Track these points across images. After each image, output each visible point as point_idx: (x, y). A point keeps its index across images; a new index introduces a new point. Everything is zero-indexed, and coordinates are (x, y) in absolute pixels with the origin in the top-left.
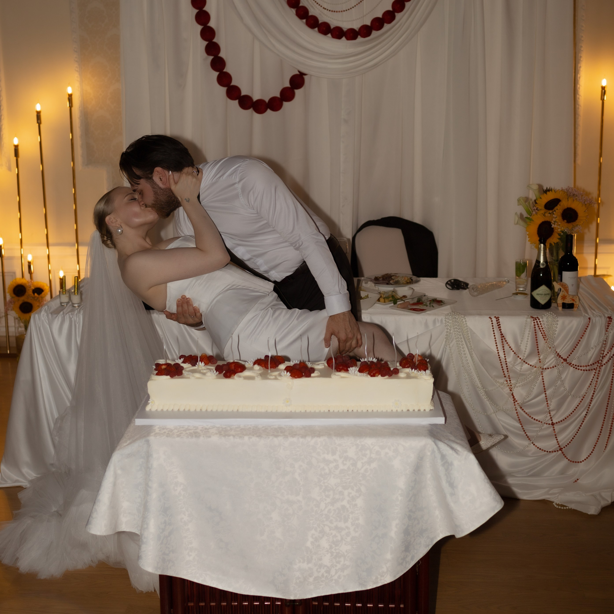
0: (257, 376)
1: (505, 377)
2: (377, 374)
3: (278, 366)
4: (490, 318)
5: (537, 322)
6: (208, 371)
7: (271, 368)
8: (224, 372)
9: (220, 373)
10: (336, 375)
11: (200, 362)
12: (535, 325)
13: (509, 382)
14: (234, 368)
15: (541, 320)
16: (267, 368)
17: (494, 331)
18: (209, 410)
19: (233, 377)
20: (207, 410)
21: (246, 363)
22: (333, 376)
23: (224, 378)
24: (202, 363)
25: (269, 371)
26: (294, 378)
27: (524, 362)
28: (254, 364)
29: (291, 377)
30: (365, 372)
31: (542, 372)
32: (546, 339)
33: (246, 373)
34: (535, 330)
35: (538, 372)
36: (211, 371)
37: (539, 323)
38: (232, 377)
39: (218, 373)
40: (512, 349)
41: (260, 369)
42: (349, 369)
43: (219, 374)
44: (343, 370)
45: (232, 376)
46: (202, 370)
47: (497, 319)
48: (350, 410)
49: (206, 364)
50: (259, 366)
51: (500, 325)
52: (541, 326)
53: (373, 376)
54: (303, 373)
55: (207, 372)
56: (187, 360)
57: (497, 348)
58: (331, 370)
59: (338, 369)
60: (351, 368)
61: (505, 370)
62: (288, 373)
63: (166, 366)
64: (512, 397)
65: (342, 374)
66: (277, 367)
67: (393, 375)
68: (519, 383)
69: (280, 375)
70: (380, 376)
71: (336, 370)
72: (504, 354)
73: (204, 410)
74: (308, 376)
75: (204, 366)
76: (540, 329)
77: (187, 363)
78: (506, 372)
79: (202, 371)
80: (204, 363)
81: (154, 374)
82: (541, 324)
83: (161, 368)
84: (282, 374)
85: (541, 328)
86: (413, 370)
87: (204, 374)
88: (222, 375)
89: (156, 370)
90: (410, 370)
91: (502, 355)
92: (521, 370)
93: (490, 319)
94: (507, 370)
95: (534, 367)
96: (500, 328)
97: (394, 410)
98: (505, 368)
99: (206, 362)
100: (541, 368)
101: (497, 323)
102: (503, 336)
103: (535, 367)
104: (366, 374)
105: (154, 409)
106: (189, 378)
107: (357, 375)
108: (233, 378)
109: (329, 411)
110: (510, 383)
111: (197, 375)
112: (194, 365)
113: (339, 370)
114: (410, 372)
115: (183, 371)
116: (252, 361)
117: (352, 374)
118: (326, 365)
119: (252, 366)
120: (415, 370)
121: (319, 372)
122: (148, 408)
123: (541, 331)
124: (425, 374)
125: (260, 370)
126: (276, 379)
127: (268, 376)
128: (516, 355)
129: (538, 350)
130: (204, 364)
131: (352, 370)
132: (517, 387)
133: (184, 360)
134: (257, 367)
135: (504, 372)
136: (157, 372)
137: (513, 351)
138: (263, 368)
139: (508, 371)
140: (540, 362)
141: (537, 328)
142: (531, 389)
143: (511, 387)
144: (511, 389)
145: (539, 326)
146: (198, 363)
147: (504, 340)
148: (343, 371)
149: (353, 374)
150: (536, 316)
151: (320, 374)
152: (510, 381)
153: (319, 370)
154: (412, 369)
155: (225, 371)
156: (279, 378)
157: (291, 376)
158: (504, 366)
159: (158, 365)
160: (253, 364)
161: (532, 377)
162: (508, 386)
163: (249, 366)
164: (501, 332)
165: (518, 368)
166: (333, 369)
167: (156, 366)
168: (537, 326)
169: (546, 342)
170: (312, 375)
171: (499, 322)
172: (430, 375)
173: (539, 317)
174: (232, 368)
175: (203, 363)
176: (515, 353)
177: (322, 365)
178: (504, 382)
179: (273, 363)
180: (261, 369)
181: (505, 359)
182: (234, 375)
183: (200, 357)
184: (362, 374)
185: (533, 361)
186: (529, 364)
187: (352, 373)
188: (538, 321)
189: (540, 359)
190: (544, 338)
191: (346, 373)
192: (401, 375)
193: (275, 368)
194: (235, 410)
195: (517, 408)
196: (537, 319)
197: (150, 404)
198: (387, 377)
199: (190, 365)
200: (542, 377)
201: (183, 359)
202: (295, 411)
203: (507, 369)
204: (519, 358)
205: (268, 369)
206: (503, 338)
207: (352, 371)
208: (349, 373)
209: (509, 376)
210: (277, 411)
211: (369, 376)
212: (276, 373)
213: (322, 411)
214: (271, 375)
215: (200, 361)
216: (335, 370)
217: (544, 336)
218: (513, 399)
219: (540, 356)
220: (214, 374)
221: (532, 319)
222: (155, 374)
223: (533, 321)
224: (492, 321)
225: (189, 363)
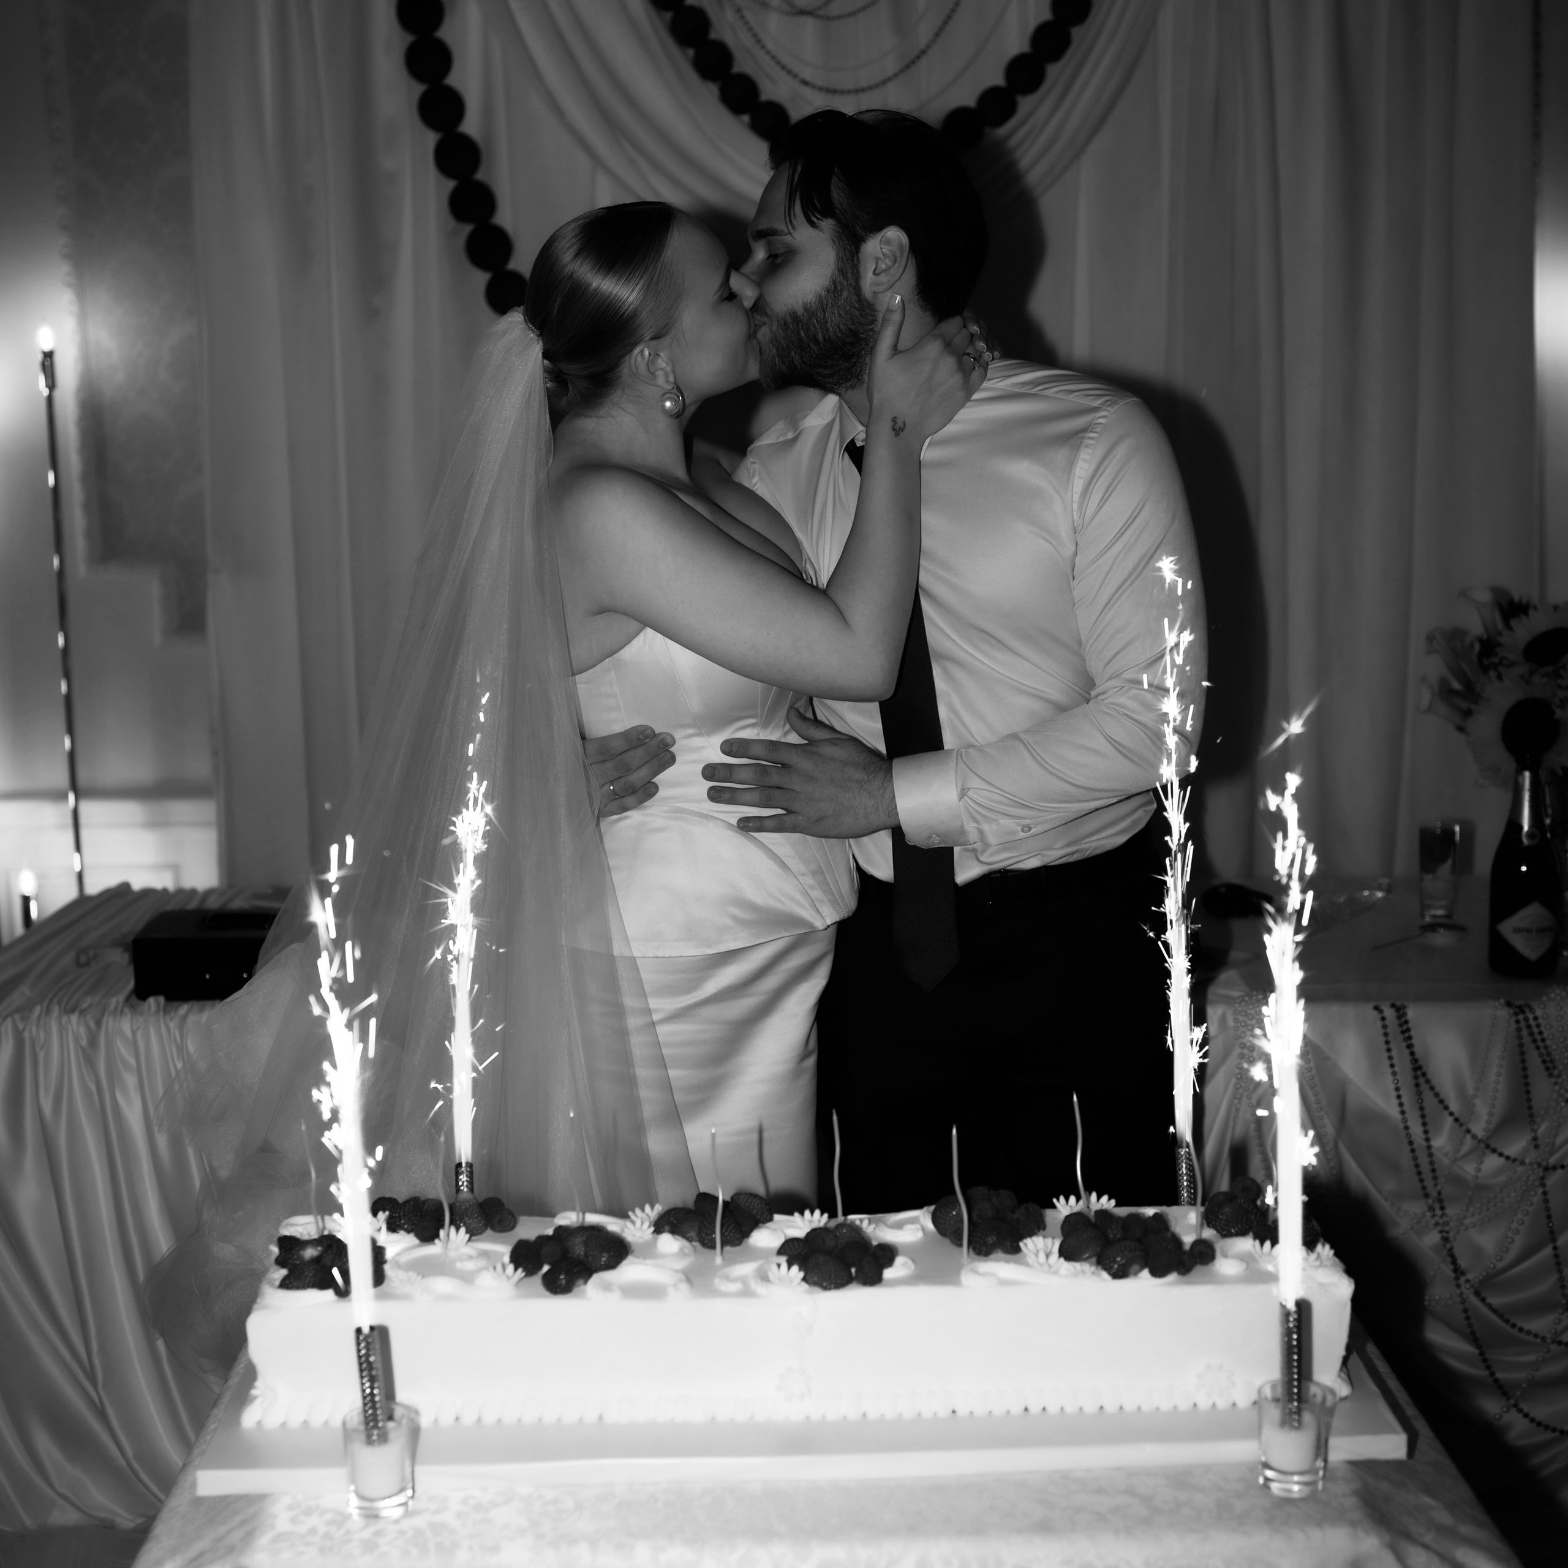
0: (675, 1286)
1: (1427, 1196)
2: (1136, 1267)
3: (747, 1234)
4: (1377, 1008)
5: (1526, 1019)
6: (482, 1263)
7: (723, 1244)
8: (546, 1268)
9: (530, 1272)
10: (977, 1272)
11: (453, 1229)
12: (1519, 1030)
13: (1438, 1212)
14: (582, 1253)
15: (1539, 1013)
16: (709, 1245)
17: (1389, 1050)
18: (489, 1419)
19: (582, 1287)
20: (479, 1420)
21: (627, 1228)
22: (968, 1279)
23: (548, 1293)
24: (458, 1229)
25: (718, 1260)
26: (817, 1289)
27: (1488, 1146)
28: (659, 1227)
29: (805, 1286)
30: (1086, 1255)
31: (1543, 1178)
32: (1556, 1072)
33: (630, 1271)
34: (1521, 1045)
35: (1531, 1178)
36: (495, 1268)
37: (1532, 1023)
38: (576, 1290)
39: (524, 1274)
40: (1446, 1108)
41: (681, 1250)
42: (1021, 1244)
43: (526, 1276)
44: (999, 1251)
45: (579, 1286)
46: (461, 1260)
47: (1400, 1011)
48: (1035, 1409)
49: (473, 1233)
50: (677, 1237)
51: (1408, 1030)
52: (1541, 1033)
53: (1119, 1274)
54: (853, 1265)
55: (480, 1270)
56: (400, 1220)
57: (1401, 1105)
58: (954, 1249)
59: (982, 1248)
60: (1028, 1241)
61: (1427, 1175)
62: (795, 1268)
63: (319, 1248)
64: (1449, 1259)
65: (999, 1267)
66: (745, 1240)
67: (1198, 1270)
68: (1473, 1215)
69: (764, 1278)
70: (1145, 1273)
71: (974, 1249)
72: (1424, 1124)
73: (469, 1419)
74: (873, 1278)
75: (469, 1240)
76: (1535, 1041)
77: (402, 1232)
78: (1429, 1183)
79: (458, 1265)
80: (467, 1232)
81: (276, 1280)
82: (1538, 1026)
83: (301, 1258)
84: (771, 1276)
85: (1539, 1037)
86: (1268, 1244)
87: (467, 1278)
88: (537, 1280)
89: (280, 1262)
90: (1252, 1247)
91: (1416, 1130)
92: (1480, 1174)
93: (1375, 1013)
94: (1431, 1175)
95: (1517, 1163)
96: (1409, 1042)
97: (1204, 1404)
98: (1425, 1168)
99: (473, 1225)
100: (1539, 1165)
101: (1401, 1025)
102: (1420, 1068)
103: (1523, 1163)
104: (1093, 1269)
105: (272, 1421)
106: (406, 1297)
107: (1056, 1273)
108: (582, 1296)
109: (954, 1412)
110: (1443, 1215)
111: (442, 1285)
112: (428, 1235)
113: (984, 1249)
114: (1256, 1252)
116: (647, 1215)
117: (1036, 1265)
118: (930, 1226)
119: (651, 1236)
120: (1273, 1245)
121: (910, 1263)
122: (250, 1417)
123: (1538, 1048)
124: (1317, 1263)
125: (681, 1253)
126: (746, 1293)
127: (717, 1281)
128: (1461, 1125)
129: (1530, 1108)
130: (468, 1236)
131: (1038, 1251)
132: (1467, 1228)
133: (390, 1216)
134: (669, 1243)
135: (1421, 1181)
136: (284, 1272)
137: (1451, 1114)
138: (694, 1247)
139: (1435, 1178)
140: (1537, 1147)
141: (1527, 1040)
142: (1510, 1234)
143: (1447, 1228)
144: (1444, 1234)
145: (1531, 1034)
146: (442, 1233)
147: (1421, 1080)
148: (1000, 1254)
149: (1046, 1267)
150: (1521, 1002)
151: (913, 1267)
152: (1442, 1208)
153: (913, 1251)
154: (1262, 1244)
155: (549, 1263)
156: (760, 1288)
157: (804, 1279)
158: (1424, 1161)
159: (289, 1245)
160: (652, 1229)
161: (1513, 1195)
162: (1437, 1224)
163: (640, 1237)
164: (1412, 1054)
165: (1469, 1169)
166: (960, 1245)
167: (280, 1249)
168: (1525, 1032)
169: (1556, 1084)
170: (888, 1274)
171: (1406, 1022)
172: (1334, 1265)
173: (1534, 1004)
174: (578, 1252)
175: (463, 1230)
176: (1456, 1120)
177: (913, 1227)
178: (1424, 1215)
179: (731, 1228)
180: (686, 1251)
181: (1428, 1140)
182: (586, 1283)
183: (451, 1207)
184: (1077, 1266)
185: (1516, 1146)
186: (1501, 1155)
187: (1041, 1265)
188: (1531, 1016)
189: (1535, 1139)
190: (1547, 1069)
191: (1016, 1262)
192: (1226, 1266)
193: (739, 1244)
194: (591, 1417)
195: (1465, 1296)
196: (1527, 1010)
197: (257, 1403)
198: (1173, 1277)
199: (413, 1240)
200: (1545, 1193)
201: (387, 1213)
202: (824, 1417)
203: (1433, 1171)
204: (1469, 1136)
205: (713, 1247)
206: (1419, 1073)
207: (1037, 1255)
208: (1028, 1265)
209: (1439, 1193)
210: (752, 1418)
211: (1105, 1275)
212: (746, 1269)
213: (927, 1414)
214: (728, 1279)
215: (452, 1222)
216: (971, 1250)
217: (1549, 1065)
218: (1452, 1267)
219: (1535, 1127)
220: (508, 1278)
221: (1512, 1011)
222: (277, 1283)
223: (1514, 1018)
224: (1383, 1019)
225: (408, 1231)
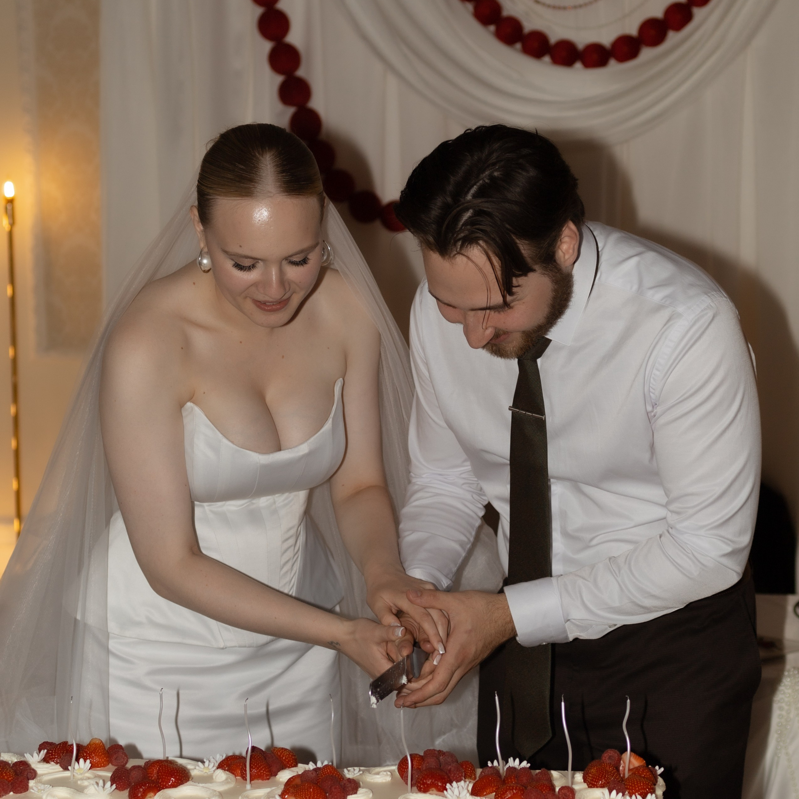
3: (273, 774)
6: (92, 781)
7: (253, 777)
8: (131, 786)
9: (121, 787)
11: (82, 761)
14: (158, 777)
16: (244, 778)
24: (86, 761)
25: (248, 786)
28: (219, 766)
30: (489, 792)
36: (99, 783)
39: (117, 788)
41: (226, 779)
42: (448, 786)
43: (118, 790)
44: (434, 789)
46: (82, 779)
49: (97, 765)
50: (228, 773)
54: (328, 790)
55: (89, 785)
56: (53, 755)
58: (403, 786)
59: (420, 787)
60: (453, 784)
66: (272, 777)
71: (417, 787)
75: (89, 769)
77: (52, 763)
79: (78, 782)
80: (91, 763)
86: (614, 792)
87: (80, 790)
88: (124, 792)
90: (604, 794)
113: (424, 788)
115: (32, 783)
116: (214, 759)
118: (395, 775)
119: (212, 772)
120: (617, 794)
125: (226, 782)
130: (91, 766)
131: (456, 789)
133: (47, 753)
134: (221, 775)
138: (236, 779)
146: (72, 763)
151: (371, 795)
153: (377, 787)
154: (610, 792)
155: (134, 783)
160: (215, 768)
163: (204, 772)
166: (407, 785)
174: (155, 776)
175: (88, 761)
177: (382, 774)
180: (230, 781)
191: (441, 796)
193: (269, 779)
199: (58, 768)
201: (46, 751)
205: (246, 780)
207: (455, 793)
216: (415, 788)
220: (107, 790)
225: (57, 763)
